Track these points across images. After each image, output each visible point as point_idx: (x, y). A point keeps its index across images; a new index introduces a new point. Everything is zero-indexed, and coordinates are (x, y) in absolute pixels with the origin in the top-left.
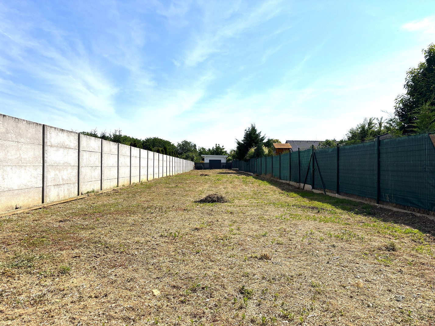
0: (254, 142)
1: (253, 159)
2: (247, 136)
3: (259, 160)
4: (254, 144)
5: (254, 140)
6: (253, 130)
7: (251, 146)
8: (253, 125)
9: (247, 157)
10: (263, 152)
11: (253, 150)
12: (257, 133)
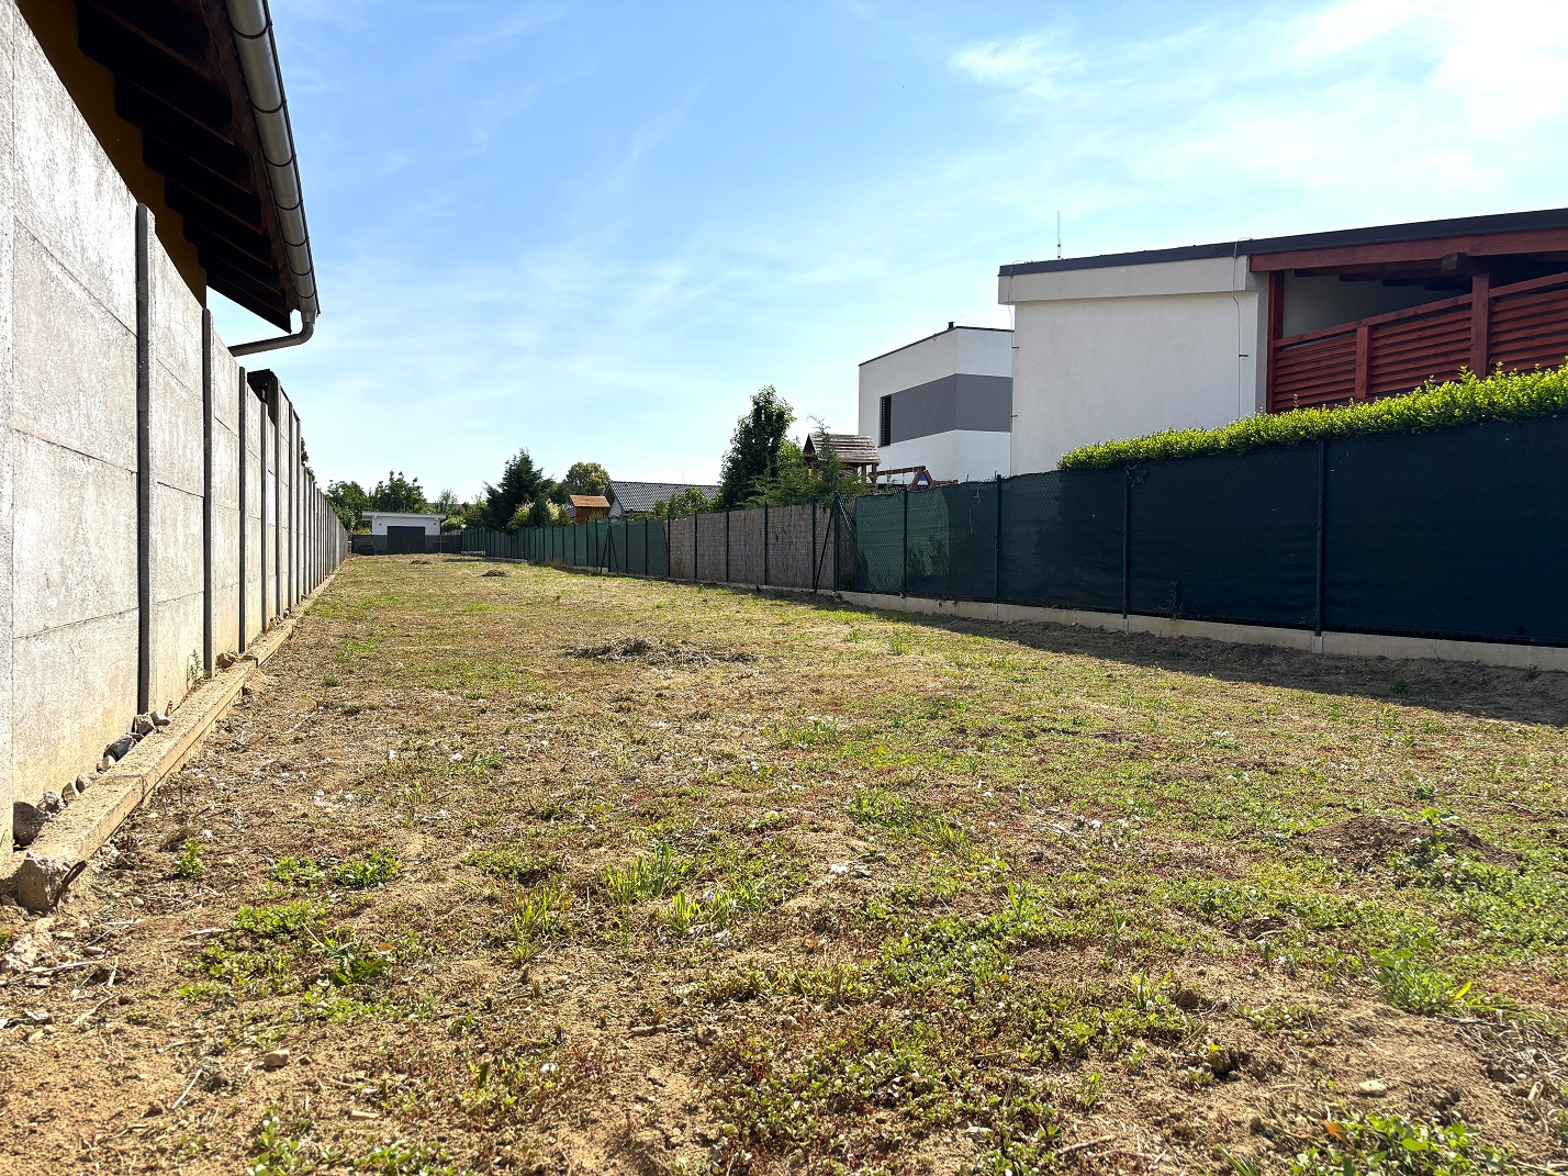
0: (527, 492)
1: (526, 529)
2: (510, 475)
3: (539, 532)
4: (527, 495)
5: (526, 487)
6: (526, 462)
7: (521, 500)
8: (525, 453)
9: (512, 523)
10: (549, 514)
11: (525, 509)
12: (535, 469)
